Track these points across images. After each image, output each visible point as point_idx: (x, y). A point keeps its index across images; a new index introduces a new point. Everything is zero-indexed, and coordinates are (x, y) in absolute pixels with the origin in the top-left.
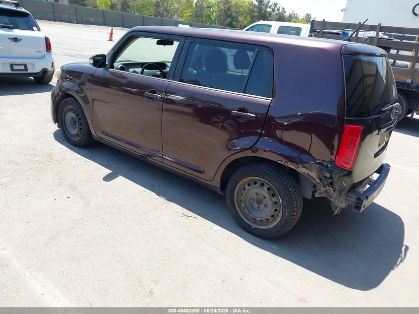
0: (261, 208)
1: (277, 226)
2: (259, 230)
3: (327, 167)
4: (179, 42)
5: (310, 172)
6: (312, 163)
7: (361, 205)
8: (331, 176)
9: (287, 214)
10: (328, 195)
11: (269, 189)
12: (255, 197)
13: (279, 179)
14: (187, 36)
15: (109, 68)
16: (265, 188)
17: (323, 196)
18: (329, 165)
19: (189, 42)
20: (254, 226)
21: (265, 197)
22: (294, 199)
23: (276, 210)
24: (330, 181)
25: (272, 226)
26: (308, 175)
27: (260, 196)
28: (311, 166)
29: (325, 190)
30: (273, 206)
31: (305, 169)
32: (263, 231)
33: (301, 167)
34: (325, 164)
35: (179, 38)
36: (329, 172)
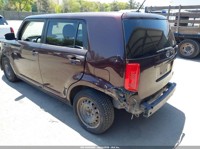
0: (91, 116)
1: (99, 127)
2: (91, 129)
3: (120, 90)
4: (44, 23)
5: (112, 94)
6: (112, 88)
7: (148, 112)
8: (124, 96)
9: (102, 120)
10: (126, 108)
11: (93, 104)
12: (87, 109)
13: (96, 98)
14: (47, 19)
15: (18, 40)
16: (91, 104)
17: (123, 108)
18: (121, 90)
19: (49, 22)
20: (88, 127)
21: (92, 109)
22: (106, 111)
23: (98, 117)
24: (124, 99)
25: (96, 127)
26: (111, 95)
27: (90, 109)
28: (112, 90)
29: (123, 104)
30: (96, 115)
31: (109, 92)
32: (92, 130)
33: (106, 91)
34: (119, 89)
35: (44, 20)
36: (122, 94)
